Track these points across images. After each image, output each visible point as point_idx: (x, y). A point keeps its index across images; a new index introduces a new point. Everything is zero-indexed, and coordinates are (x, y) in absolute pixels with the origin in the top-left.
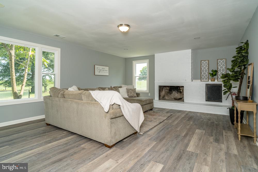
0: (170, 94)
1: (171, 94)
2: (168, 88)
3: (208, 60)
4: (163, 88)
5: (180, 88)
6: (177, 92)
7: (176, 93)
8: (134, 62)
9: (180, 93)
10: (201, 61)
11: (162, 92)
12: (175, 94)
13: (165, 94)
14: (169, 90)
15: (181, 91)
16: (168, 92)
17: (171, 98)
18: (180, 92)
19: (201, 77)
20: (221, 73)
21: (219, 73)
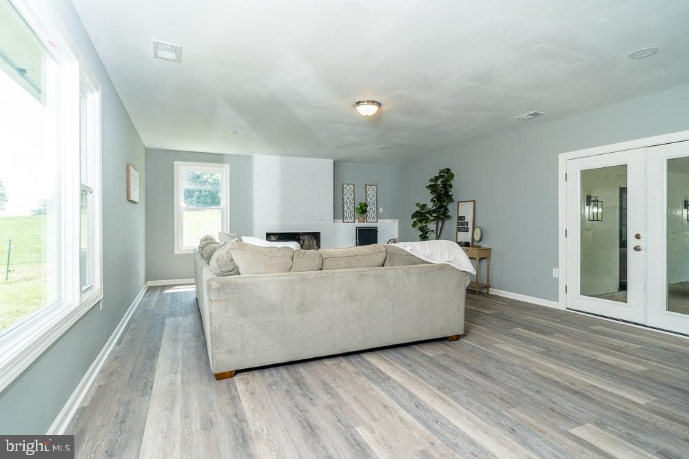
3: (354, 185)
19: (344, 215)
20: (371, 209)
21: (368, 209)
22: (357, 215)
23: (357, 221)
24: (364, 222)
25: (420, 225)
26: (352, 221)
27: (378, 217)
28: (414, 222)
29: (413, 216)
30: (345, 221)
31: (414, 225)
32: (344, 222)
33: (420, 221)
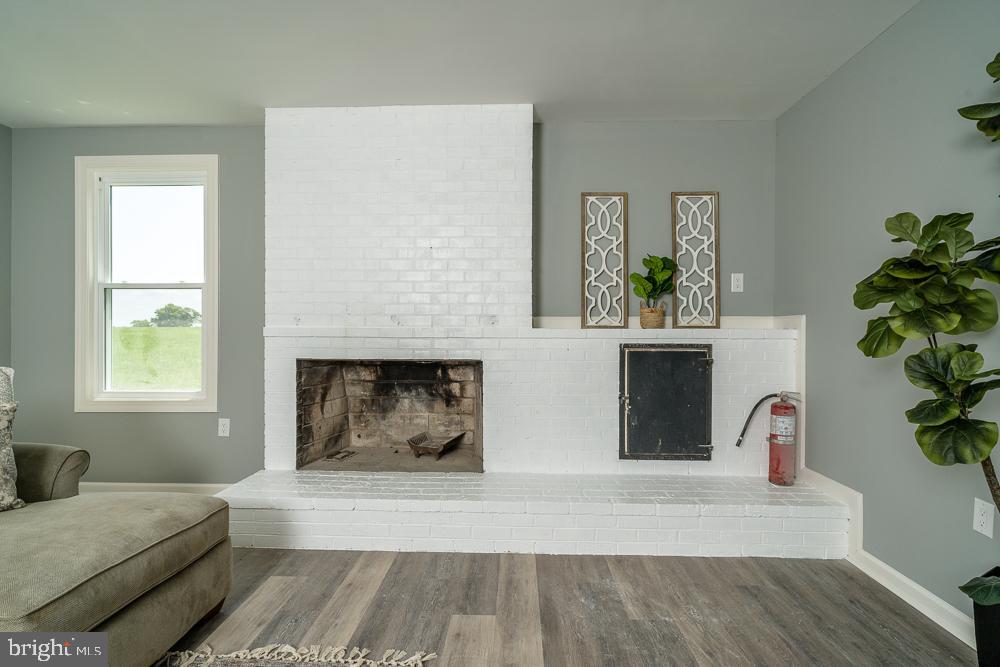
0: (379, 416)
1: (384, 411)
2: (366, 375)
3: (625, 196)
4: (329, 377)
5: (445, 372)
6: (425, 396)
7: (418, 406)
8: (88, 169)
9: (448, 403)
10: (584, 195)
11: (327, 404)
12: (415, 415)
13: (347, 418)
14: (371, 385)
15: (455, 388)
16: (363, 401)
17: (388, 438)
18: (449, 399)
19: (584, 302)
20: (694, 280)
21: (682, 279)
22: (636, 301)
23: (634, 321)
24: (661, 325)
25: (915, 341)
26: (616, 321)
27: (721, 307)
28: (873, 325)
29: (869, 292)
30: (591, 323)
31: (876, 339)
32: (584, 325)
33: (920, 319)
